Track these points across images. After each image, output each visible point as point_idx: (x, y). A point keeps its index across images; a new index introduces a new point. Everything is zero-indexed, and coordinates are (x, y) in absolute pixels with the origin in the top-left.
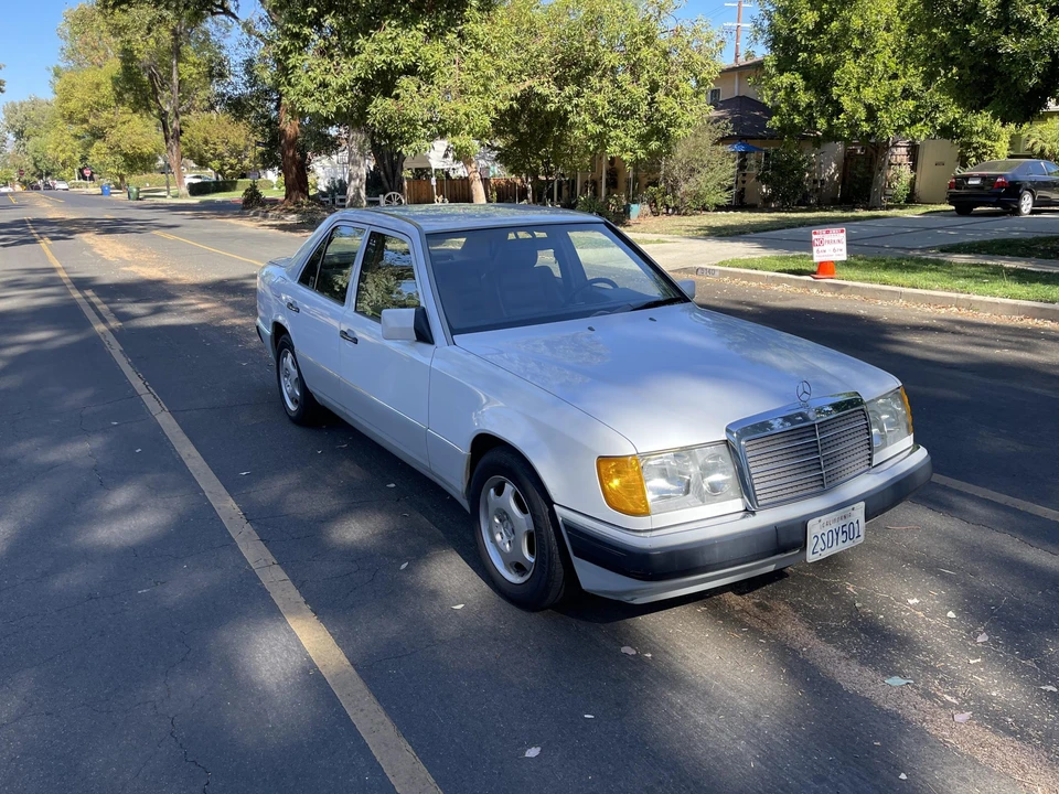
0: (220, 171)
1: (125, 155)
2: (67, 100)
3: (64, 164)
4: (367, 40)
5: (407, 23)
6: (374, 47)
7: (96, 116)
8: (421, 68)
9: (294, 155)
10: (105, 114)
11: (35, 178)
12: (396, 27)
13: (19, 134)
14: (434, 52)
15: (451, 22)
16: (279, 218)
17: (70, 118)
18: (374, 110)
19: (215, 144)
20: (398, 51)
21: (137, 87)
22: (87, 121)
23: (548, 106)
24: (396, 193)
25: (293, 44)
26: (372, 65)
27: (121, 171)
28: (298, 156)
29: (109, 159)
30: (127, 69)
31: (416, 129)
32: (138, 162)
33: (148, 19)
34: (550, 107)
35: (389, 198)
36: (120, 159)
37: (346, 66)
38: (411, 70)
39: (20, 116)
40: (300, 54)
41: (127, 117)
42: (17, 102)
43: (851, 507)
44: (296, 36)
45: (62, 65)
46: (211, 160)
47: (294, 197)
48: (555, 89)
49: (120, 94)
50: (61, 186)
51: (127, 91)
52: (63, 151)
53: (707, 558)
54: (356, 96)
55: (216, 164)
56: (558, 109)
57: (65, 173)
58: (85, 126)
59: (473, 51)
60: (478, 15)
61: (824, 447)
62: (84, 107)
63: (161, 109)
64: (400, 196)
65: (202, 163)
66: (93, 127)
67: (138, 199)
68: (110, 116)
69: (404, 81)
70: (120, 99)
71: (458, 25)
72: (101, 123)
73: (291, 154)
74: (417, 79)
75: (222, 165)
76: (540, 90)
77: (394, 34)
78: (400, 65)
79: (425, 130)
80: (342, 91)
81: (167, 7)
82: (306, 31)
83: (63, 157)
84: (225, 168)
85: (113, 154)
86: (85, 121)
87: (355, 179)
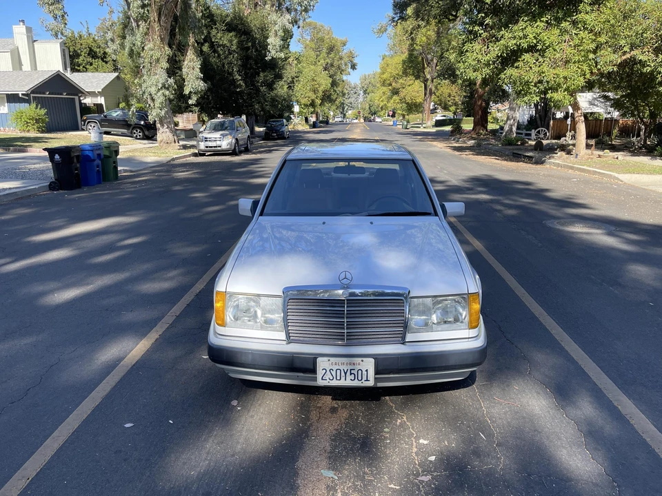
0: (455, 113)
1: (408, 104)
2: (383, 73)
3: (382, 108)
4: (507, 31)
5: (534, 17)
6: (510, 35)
7: (396, 82)
8: (539, 47)
9: (481, 104)
10: (401, 81)
11: (370, 115)
12: (526, 22)
13: (365, 92)
14: (551, 36)
15: (568, 14)
16: (464, 142)
17: (383, 84)
18: (504, 76)
19: (454, 97)
20: (525, 37)
21: (414, 66)
22: (391, 85)
23: (645, 69)
24: (544, 129)
25: (468, 37)
26: (507, 47)
27: (404, 113)
28: (484, 104)
29: (399, 106)
30: (411, 55)
31: (529, 88)
32: (413, 107)
33: (411, 27)
34: (647, 70)
35: (539, 132)
36: (404, 106)
37: (492, 49)
38: (532, 49)
39: (367, 82)
40: (471, 43)
41: (411, 82)
42: (367, 74)
43: (361, 359)
44: (471, 32)
45: (387, 54)
46: (450, 106)
47: (477, 130)
48: (653, 56)
49: (405, 69)
50: (378, 120)
51: (410, 68)
52: (382, 101)
53: (243, 359)
54: (496, 67)
55: (453, 108)
56: (652, 71)
57: (382, 113)
58: (390, 87)
59: (581, 32)
60: (589, 8)
61: (349, 316)
62: (391, 77)
63: (425, 77)
64: (546, 131)
65: (446, 108)
66: (394, 89)
67: (406, 128)
68: (403, 82)
69: (526, 56)
70: (405, 73)
71: (574, 16)
72: (398, 86)
73: (480, 103)
74: (536, 55)
75: (457, 109)
76: (641, 57)
77: (524, 26)
78: (525, 46)
79: (535, 88)
80: (488, 65)
81: (423, 20)
82: (477, 28)
83: (382, 104)
84: (458, 111)
85: (401, 103)
86: (390, 85)
87: (510, 120)
